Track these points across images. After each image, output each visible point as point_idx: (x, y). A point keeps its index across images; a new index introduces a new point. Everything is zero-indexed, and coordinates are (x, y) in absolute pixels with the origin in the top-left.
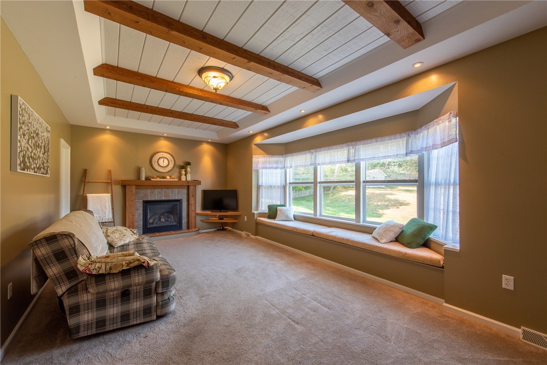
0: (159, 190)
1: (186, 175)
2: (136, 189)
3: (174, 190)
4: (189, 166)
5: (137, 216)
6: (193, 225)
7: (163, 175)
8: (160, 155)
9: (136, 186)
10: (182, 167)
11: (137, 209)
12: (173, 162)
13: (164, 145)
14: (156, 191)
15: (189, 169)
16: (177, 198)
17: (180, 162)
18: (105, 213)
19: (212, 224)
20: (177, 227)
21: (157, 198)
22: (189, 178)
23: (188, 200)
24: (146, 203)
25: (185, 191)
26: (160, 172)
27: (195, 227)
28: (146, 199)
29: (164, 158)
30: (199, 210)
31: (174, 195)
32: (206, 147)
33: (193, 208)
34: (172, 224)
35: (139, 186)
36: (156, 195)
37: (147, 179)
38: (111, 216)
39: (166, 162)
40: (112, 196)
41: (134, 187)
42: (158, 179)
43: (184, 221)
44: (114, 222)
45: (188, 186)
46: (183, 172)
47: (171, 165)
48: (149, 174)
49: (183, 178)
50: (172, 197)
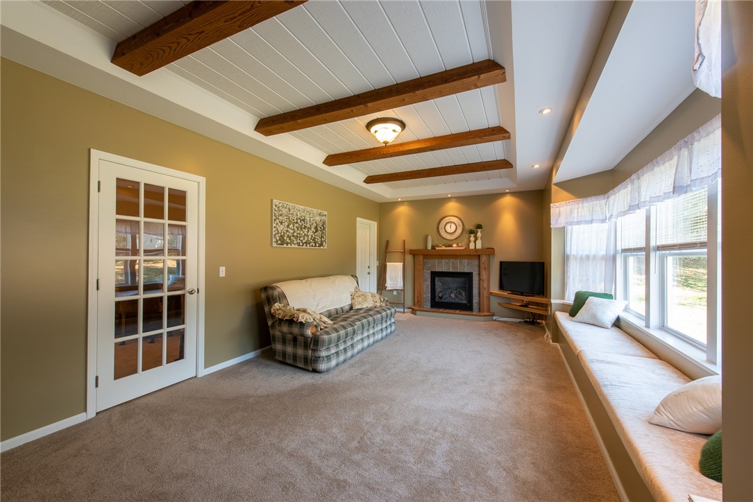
0: (447, 260)
1: (475, 242)
2: (424, 259)
3: (463, 261)
4: (479, 230)
5: (425, 288)
6: (486, 308)
7: (450, 243)
8: (447, 219)
9: (424, 255)
10: (471, 232)
11: (426, 281)
12: (461, 226)
13: (452, 207)
14: (444, 261)
15: (479, 234)
16: (466, 271)
17: (470, 226)
18: (397, 281)
19: (516, 312)
20: (466, 307)
21: (444, 269)
22: (479, 246)
23: (479, 274)
24: (435, 275)
25: (476, 262)
26: (447, 240)
27: (489, 311)
28: (433, 270)
29: (451, 222)
30: (495, 288)
31: (463, 266)
32: (508, 201)
33: (485, 285)
34: (461, 302)
35: (427, 255)
36: (443, 266)
37: (433, 247)
38: (402, 285)
39: (453, 227)
40: (404, 265)
41: (421, 257)
42: (444, 248)
43: (475, 300)
44: (404, 290)
45: (479, 256)
46: (472, 239)
47: (459, 231)
48: (436, 242)
49: (472, 246)
50: (460, 269)
